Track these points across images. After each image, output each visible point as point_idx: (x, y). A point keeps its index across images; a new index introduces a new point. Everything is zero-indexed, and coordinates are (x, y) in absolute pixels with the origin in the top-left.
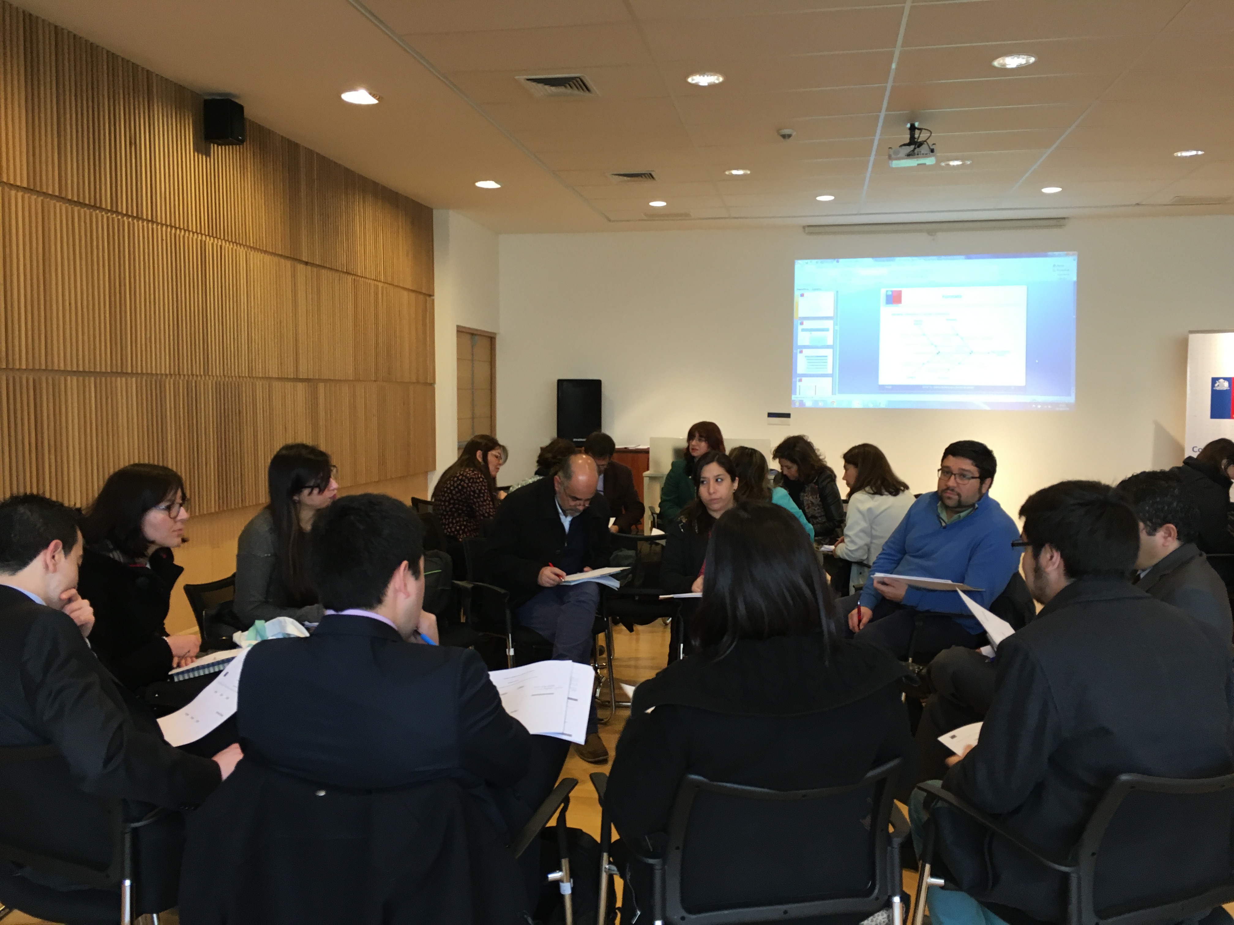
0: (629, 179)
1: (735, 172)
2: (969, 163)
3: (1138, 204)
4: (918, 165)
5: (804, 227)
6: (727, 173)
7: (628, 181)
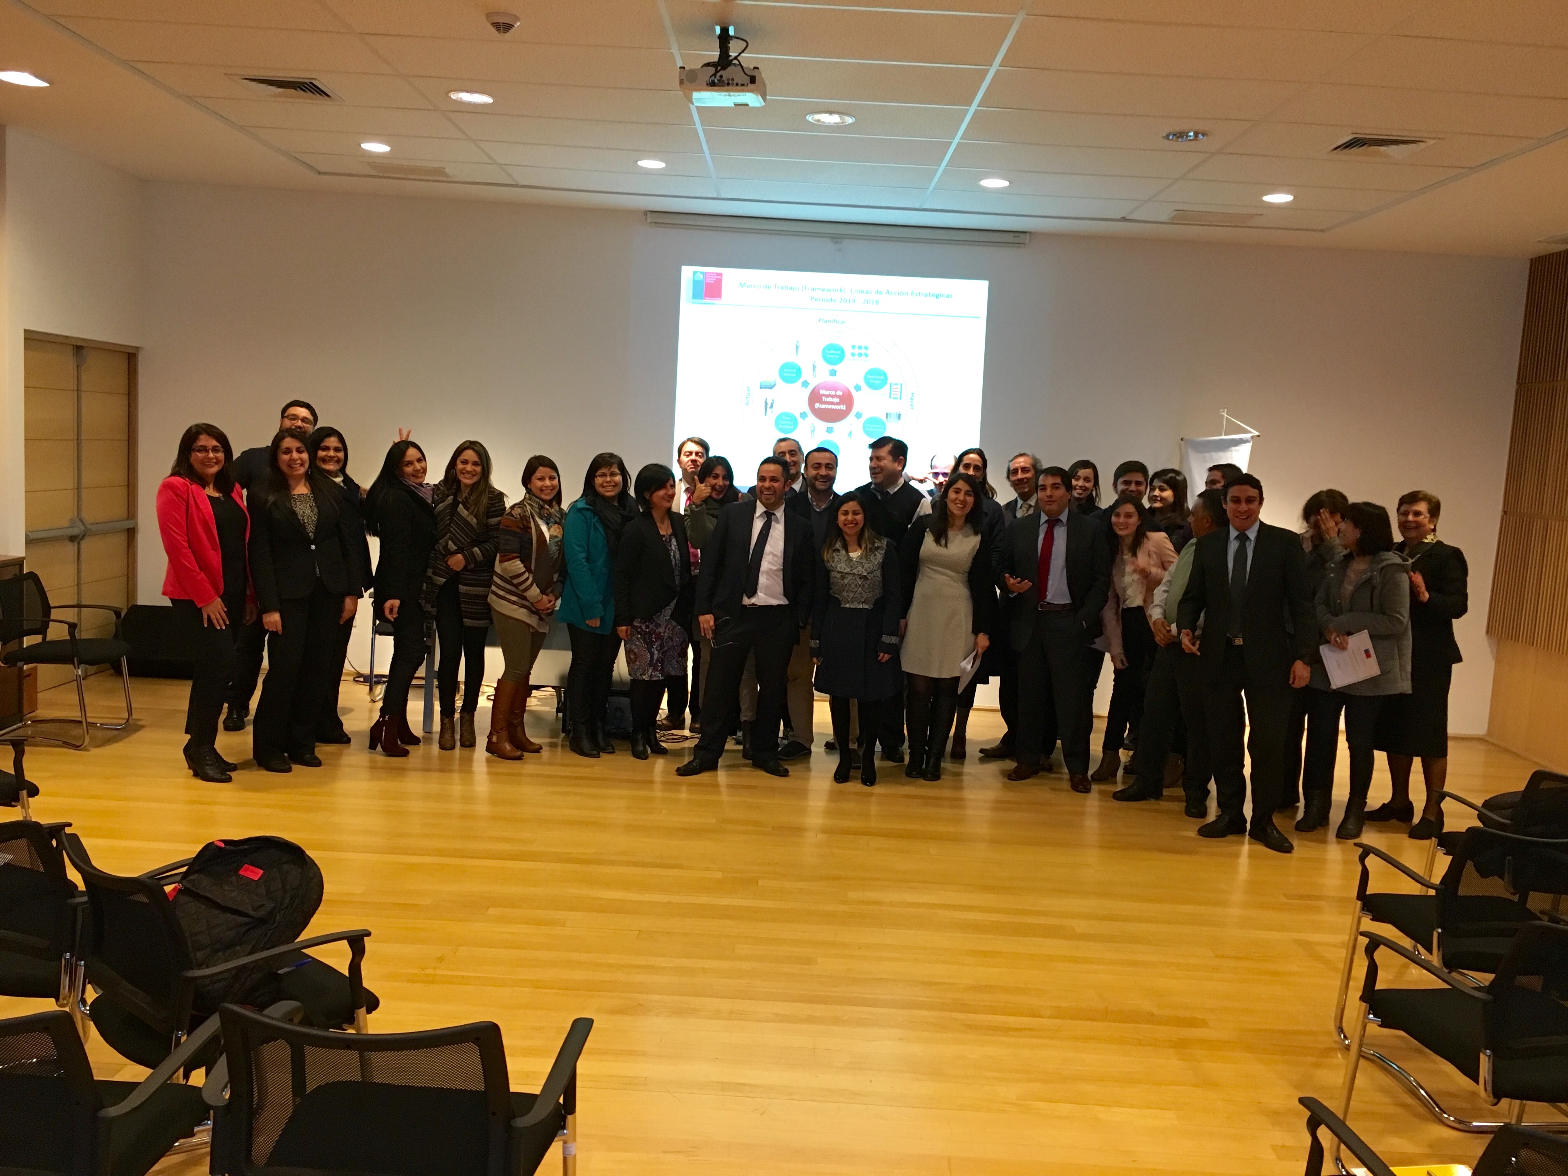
0: (281, 90)
1: (466, 97)
2: (849, 120)
3: (1124, 219)
4: (736, 105)
5: (646, 213)
6: (454, 96)
7: (279, 95)
